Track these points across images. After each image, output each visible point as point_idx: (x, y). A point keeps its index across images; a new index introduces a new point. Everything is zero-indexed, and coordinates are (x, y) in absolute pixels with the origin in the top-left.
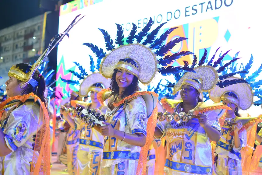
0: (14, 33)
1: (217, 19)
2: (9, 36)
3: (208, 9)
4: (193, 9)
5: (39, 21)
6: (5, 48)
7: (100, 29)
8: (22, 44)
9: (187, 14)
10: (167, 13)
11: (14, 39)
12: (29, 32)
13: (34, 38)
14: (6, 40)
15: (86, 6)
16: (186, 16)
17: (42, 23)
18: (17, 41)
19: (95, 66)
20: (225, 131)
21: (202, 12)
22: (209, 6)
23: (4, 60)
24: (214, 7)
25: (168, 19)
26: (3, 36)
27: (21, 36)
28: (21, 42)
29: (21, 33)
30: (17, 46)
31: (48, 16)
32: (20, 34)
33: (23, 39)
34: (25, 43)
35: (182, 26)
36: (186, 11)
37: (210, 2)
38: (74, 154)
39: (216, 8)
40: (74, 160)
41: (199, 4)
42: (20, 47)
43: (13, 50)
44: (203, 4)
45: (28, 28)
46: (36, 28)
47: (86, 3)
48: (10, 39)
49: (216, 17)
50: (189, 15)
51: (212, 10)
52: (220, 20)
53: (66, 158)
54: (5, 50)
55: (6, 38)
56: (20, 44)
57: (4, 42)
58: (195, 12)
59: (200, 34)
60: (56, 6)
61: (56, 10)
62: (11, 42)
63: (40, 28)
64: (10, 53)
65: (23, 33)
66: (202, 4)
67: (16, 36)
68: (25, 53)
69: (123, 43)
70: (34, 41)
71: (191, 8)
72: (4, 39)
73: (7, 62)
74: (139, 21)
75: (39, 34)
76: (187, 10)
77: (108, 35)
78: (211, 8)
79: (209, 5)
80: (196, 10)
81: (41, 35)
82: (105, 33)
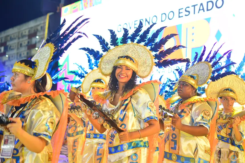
0: (19, 32)
1: (208, 20)
2: (14, 36)
3: (200, 11)
4: (186, 11)
5: (42, 22)
6: (10, 47)
7: (94, 35)
8: (26, 43)
9: (181, 15)
10: (162, 14)
11: (19, 38)
12: (32, 32)
13: (37, 37)
14: (12, 39)
15: (86, 8)
16: (179, 17)
17: (45, 23)
18: (21, 40)
19: (93, 63)
20: (224, 125)
21: (194, 13)
22: (201, 8)
23: (9, 57)
24: (205, 9)
25: (163, 20)
26: (8, 36)
27: (25, 36)
28: (25, 41)
29: (25, 32)
30: (21, 44)
31: (50, 17)
32: (24, 34)
33: (27, 38)
34: (28, 42)
35: (176, 26)
36: (179, 13)
37: (202, 4)
38: (74, 146)
39: (208, 10)
40: (74, 151)
41: (192, 6)
42: (24, 46)
43: (18, 49)
44: (196, 7)
45: (32, 28)
46: (39, 28)
47: (86, 5)
48: (15, 39)
49: (207, 18)
50: (182, 16)
51: (204, 11)
52: (211, 21)
53: (66, 149)
54: (10, 49)
55: (11, 38)
56: (24, 43)
57: (9, 41)
58: (187, 13)
59: (193, 34)
60: (58, 8)
61: (58, 11)
62: (16, 41)
63: (43, 29)
64: (15, 51)
65: (27, 33)
66: (194, 6)
67: (20, 36)
68: (28, 51)
69: (118, 44)
70: (38, 40)
71: (184, 10)
72: (9, 38)
73: (12, 60)
74: (136, 22)
75: (42, 33)
76: (181, 11)
77: (103, 39)
78: (203, 9)
79: (201, 6)
80: (189, 12)
81: (44, 35)
82: (99, 38)
